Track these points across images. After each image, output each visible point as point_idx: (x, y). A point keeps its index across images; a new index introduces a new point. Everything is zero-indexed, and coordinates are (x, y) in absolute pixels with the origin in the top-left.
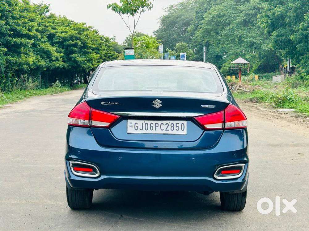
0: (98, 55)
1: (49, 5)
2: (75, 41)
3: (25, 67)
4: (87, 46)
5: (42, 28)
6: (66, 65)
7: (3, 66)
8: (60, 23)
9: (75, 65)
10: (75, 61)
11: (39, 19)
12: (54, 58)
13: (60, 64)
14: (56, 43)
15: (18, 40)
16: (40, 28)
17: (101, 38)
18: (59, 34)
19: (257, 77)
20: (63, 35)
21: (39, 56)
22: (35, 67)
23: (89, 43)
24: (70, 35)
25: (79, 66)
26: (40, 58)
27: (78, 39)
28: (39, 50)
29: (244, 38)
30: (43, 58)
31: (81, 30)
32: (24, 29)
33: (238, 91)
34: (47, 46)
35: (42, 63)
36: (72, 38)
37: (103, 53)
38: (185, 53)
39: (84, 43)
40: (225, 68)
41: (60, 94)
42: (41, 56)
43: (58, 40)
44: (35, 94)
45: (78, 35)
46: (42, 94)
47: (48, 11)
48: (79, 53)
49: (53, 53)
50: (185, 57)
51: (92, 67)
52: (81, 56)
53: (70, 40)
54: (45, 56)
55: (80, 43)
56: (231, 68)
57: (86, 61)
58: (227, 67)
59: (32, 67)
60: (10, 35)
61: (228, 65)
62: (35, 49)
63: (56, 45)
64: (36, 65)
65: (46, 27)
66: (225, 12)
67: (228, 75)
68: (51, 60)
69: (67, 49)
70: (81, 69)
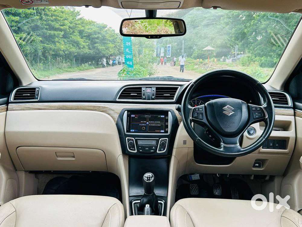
0: (114, 45)
1: (80, 11)
2: (97, 35)
3: (61, 53)
4: (106, 39)
5: (73, 25)
6: (92, 52)
7: (40, 51)
8: (88, 23)
9: (98, 52)
10: (98, 49)
11: (70, 19)
12: (82, 47)
13: (87, 51)
14: (85, 36)
15: (52, 32)
16: (71, 25)
17: (117, 34)
18: (86, 30)
19: (216, 60)
20: (89, 31)
21: (71, 45)
22: (68, 53)
23: (107, 37)
24: (94, 31)
25: (100, 52)
26: (72, 46)
27: (99, 33)
28: (71, 41)
29: (207, 34)
30: (74, 46)
31: (102, 27)
32: (57, 24)
33: (210, 69)
34: (78, 38)
35: (74, 49)
36: (95, 33)
37: (118, 45)
38: (170, 45)
39: (104, 36)
40: (195, 54)
41: (87, 71)
42: (72, 45)
43: (86, 35)
44: (67, 71)
45: (99, 31)
46: (72, 71)
47: (79, 15)
48: (100, 43)
49: (81, 43)
50: (170, 47)
51: (110, 53)
52: (101, 45)
53: (94, 34)
54: (75, 45)
55: (101, 36)
56: (199, 55)
57: (105, 49)
58: (197, 54)
59: (66, 53)
60: (46, 29)
61: (197, 53)
62: (69, 40)
63: (85, 38)
64: (69, 51)
65: (76, 24)
66: (196, 18)
67: (198, 59)
68: (80, 48)
69: (92, 41)
70: (102, 54)
